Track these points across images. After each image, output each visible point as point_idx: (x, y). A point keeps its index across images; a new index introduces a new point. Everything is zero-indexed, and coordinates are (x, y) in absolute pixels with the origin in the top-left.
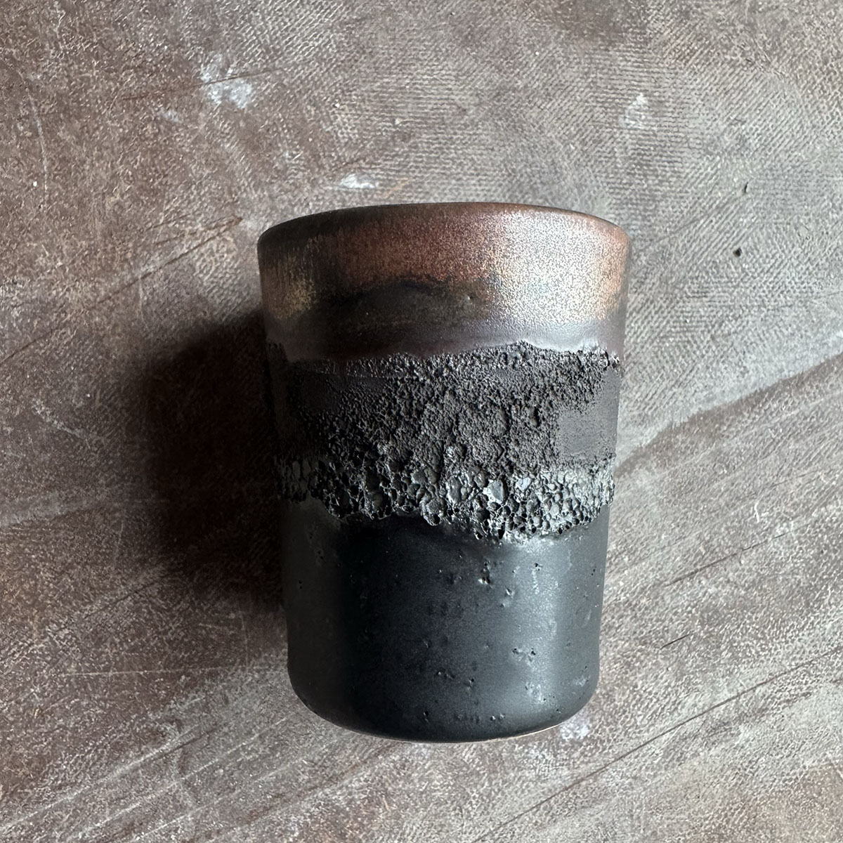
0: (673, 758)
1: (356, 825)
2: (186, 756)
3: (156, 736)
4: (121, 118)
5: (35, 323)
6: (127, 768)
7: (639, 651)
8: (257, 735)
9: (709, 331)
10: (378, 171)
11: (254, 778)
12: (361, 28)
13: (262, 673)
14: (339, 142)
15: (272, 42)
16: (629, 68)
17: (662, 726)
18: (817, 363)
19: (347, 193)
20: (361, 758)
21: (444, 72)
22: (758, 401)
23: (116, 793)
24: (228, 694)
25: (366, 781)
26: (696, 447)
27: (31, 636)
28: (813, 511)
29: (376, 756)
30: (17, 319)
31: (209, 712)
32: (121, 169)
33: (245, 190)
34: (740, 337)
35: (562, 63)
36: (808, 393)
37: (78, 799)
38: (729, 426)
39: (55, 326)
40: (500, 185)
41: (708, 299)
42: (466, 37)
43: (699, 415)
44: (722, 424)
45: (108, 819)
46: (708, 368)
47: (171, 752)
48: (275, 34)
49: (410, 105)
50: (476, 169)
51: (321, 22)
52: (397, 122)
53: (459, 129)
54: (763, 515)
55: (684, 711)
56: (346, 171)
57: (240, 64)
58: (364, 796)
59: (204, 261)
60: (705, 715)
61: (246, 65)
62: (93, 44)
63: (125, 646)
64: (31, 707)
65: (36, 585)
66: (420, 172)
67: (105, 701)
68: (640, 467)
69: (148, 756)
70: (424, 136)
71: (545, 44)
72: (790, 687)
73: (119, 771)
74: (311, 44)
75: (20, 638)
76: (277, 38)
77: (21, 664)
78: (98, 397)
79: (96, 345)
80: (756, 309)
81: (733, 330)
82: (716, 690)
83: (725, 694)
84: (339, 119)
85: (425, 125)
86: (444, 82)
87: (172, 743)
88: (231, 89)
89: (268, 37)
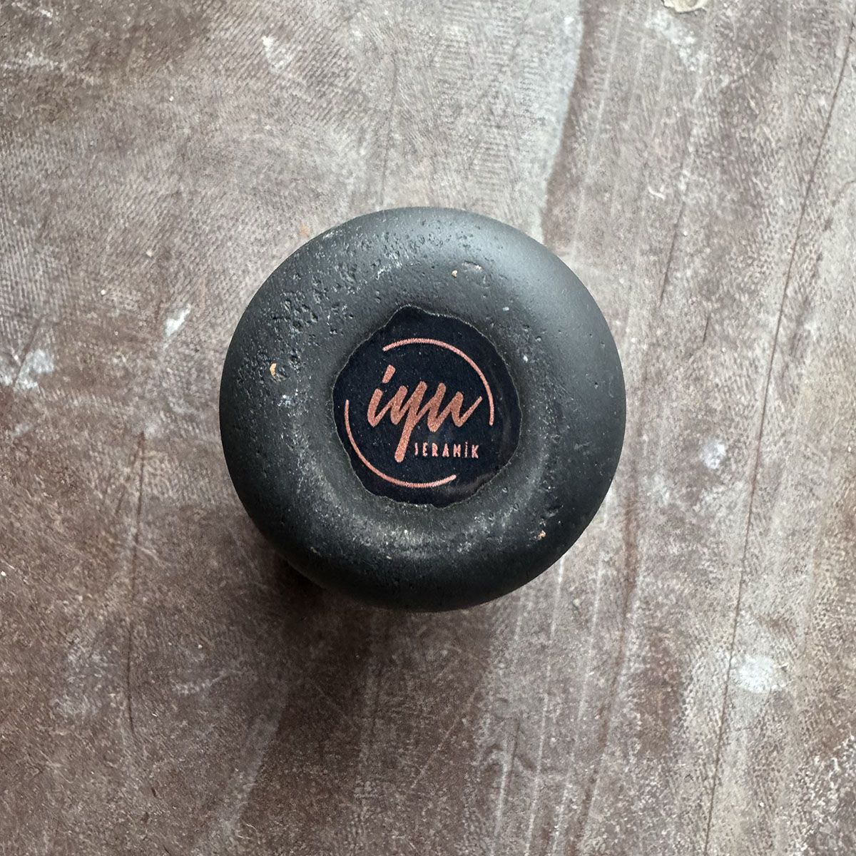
0: (790, 397)
1: (664, 668)
2: (522, 758)
3: (493, 770)
5: (115, 648)
6: (500, 806)
7: (693, 363)
8: (546, 696)
9: (491, 126)
10: (179, 298)
11: (575, 720)
12: (52, 227)
13: (503, 660)
14: (134, 312)
15: (14, 307)
16: (236, 32)
17: (760, 387)
18: (578, 58)
19: (179, 335)
20: (618, 630)
21: (135, 187)
22: (573, 127)
23: (513, 827)
24: (500, 696)
25: (637, 638)
26: (573, 204)
27: (353, 812)
28: (687, 148)
29: (625, 618)
30: (102, 660)
31: (503, 719)
32: (37, 499)
33: (122, 414)
34: (513, 105)
35: (193, 85)
36: (595, 83)
38: (576, 165)
39: (127, 635)
40: (258, 208)
41: (465, 108)
42: (118, 147)
43: (550, 184)
44: (569, 170)
45: (528, 845)
46: (518, 149)
47: (513, 766)
48: (10, 300)
49: (143, 234)
50: (232, 218)
51: (25, 256)
52: (150, 253)
53: (190, 207)
54: (662, 189)
55: (763, 362)
56: (162, 324)
57: (16, 346)
58: (648, 648)
59: (156, 485)
60: (777, 348)
61: (20, 342)
63: (410, 747)
64: (405, 846)
65: (317, 782)
66: (203, 265)
67: (440, 789)
69: (503, 785)
70: (176, 240)
71: (169, 87)
72: (805, 266)
73: (498, 813)
74: (37, 277)
75: (348, 820)
76: (14, 301)
78: (206, 640)
79: (165, 614)
80: (500, 75)
81: (503, 107)
82: (764, 326)
83: (773, 321)
84: (115, 299)
85: (168, 234)
86: (143, 192)
87: (506, 762)
88: (32, 368)
89: (8, 308)
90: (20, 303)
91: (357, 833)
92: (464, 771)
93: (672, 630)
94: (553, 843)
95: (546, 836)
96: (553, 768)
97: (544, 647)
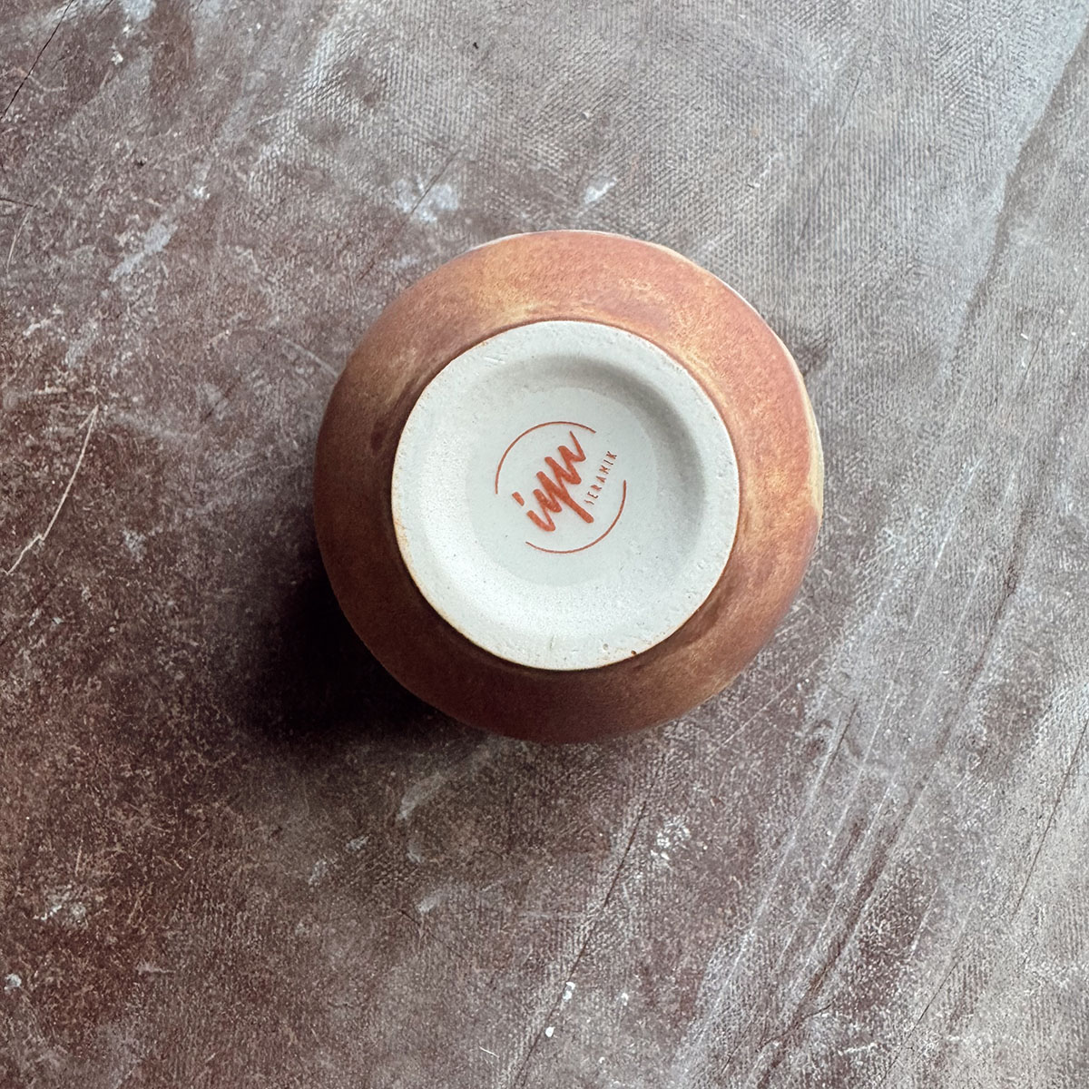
1: (1024, 688)
2: (851, 742)
3: (817, 747)
4: (371, 298)
6: (816, 787)
8: (892, 683)
9: (977, 74)
10: (607, 167)
11: (917, 716)
12: (492, 63)
13: (856, 632)
14: (556, 171)
15: (433, 134)
19: (598, 206)
20: (985, 634)
21: (588, 42)
22: (1062, 98)
23: (823, 813)
24: (844, 670)
25: (1004, 647)
26: (1043, 176)
27: (658, 751)
29: (995, 623)
34: (1004, 57)
37: (799, 840)
38: (1056, 137)
40: (712, 96)
41: (954, 48)
43: (1025, 149)
44: (1049, 140)
45: (835, 836)
46: (1000, 104)
47: (839, 748)
48: (429, 125)
49: (586, 93)
50: (682, 100)
51: (457, 85)
52: (587, 114)
53: (640, 78)
56: (582, 190)
57: (424, 174)
58: (1012, 661)
61: (429, 171)
62: (296, 257)
63: (736, 699)
64: (704, 802)
66: (640, 140)
67: (756, 751)
68: (1013, 230)
69: (824, 765)
70: (617, 108)
73: (812, 794)
74: (464, 109)
75: (651, 758)
76: (434, 128)
77: (669, 777)
80: (999, 24)
81: (995, 57)
84: (540, 153)
85: (611, 99)
86: (596, 50)
87: (833, 741)
88: (435, 202)
89: (426, 134)
90: (439, 132)
91: (657, 775)
92: (786, 739)
93: (1042, 650)
94: (862, 841)
95: (856, 831)
96: (880, 762)
97: (902, 630)
